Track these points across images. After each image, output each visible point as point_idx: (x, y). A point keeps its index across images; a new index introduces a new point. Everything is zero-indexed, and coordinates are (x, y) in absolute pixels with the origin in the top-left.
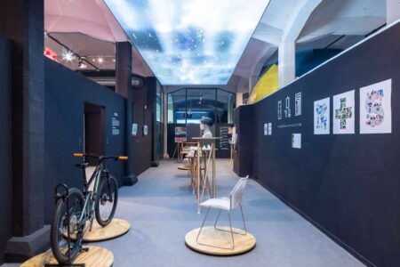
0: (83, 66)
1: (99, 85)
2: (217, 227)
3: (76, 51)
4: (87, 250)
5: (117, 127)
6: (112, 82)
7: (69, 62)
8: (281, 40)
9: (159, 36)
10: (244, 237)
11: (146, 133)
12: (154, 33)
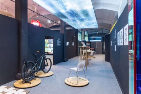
0: (54, 24)
1: (52, 30)
2: (78, 77)
3: (52, 20)
4: (35, 79)
5: (59, 43)
6: (59, 29)
7: (50, 23)
8: (119, 9)
9: (64, 14)
10: (85, 82)
11: (73, 45)
12: (61, 13)
